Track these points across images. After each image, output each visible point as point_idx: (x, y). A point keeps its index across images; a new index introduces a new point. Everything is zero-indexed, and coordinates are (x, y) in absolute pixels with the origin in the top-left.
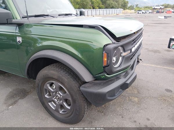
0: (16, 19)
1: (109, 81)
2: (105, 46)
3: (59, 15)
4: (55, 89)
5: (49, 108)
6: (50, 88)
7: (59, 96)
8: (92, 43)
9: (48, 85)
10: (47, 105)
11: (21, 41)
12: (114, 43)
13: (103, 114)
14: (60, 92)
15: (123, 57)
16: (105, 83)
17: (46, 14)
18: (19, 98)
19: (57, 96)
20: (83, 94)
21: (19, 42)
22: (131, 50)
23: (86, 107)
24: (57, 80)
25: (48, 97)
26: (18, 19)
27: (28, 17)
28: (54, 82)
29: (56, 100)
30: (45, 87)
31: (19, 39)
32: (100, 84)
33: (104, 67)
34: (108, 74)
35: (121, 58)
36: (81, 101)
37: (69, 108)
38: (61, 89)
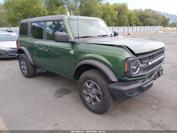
0: (71, 39)
1: (129, 83)
2: (127, 58)
3: (98, 36)
4: (91, 86)
5: (85, 100)
6: (87, 86)
7: (94, 92)
8: (118, 57)
9: (87, 84)
10: (84, 98)
11: (73, 53)
12: (133, 57)
13: (125, 112)
14: (94, 89)
15: (141, 68)
16: (126, 84)
17: (89, 36)
18: (63, 94)
19: (92, 92)
20: (110, 90)
21: (72, 54)
22: (148, 63)
23: (111, 100)
24: (94, 80)
25: (85, 92)
26: (72, 39)
27: (78, 38)
28: (91, 81)
29: (91, 95)
30: (84, 85)
31: (72, 52)
32: (122, 84)
33: (126, 73)
34: (128, 78)
35: (139, 68)
36: (108, 96)
37: (100, 101)
38: (95, 86)
